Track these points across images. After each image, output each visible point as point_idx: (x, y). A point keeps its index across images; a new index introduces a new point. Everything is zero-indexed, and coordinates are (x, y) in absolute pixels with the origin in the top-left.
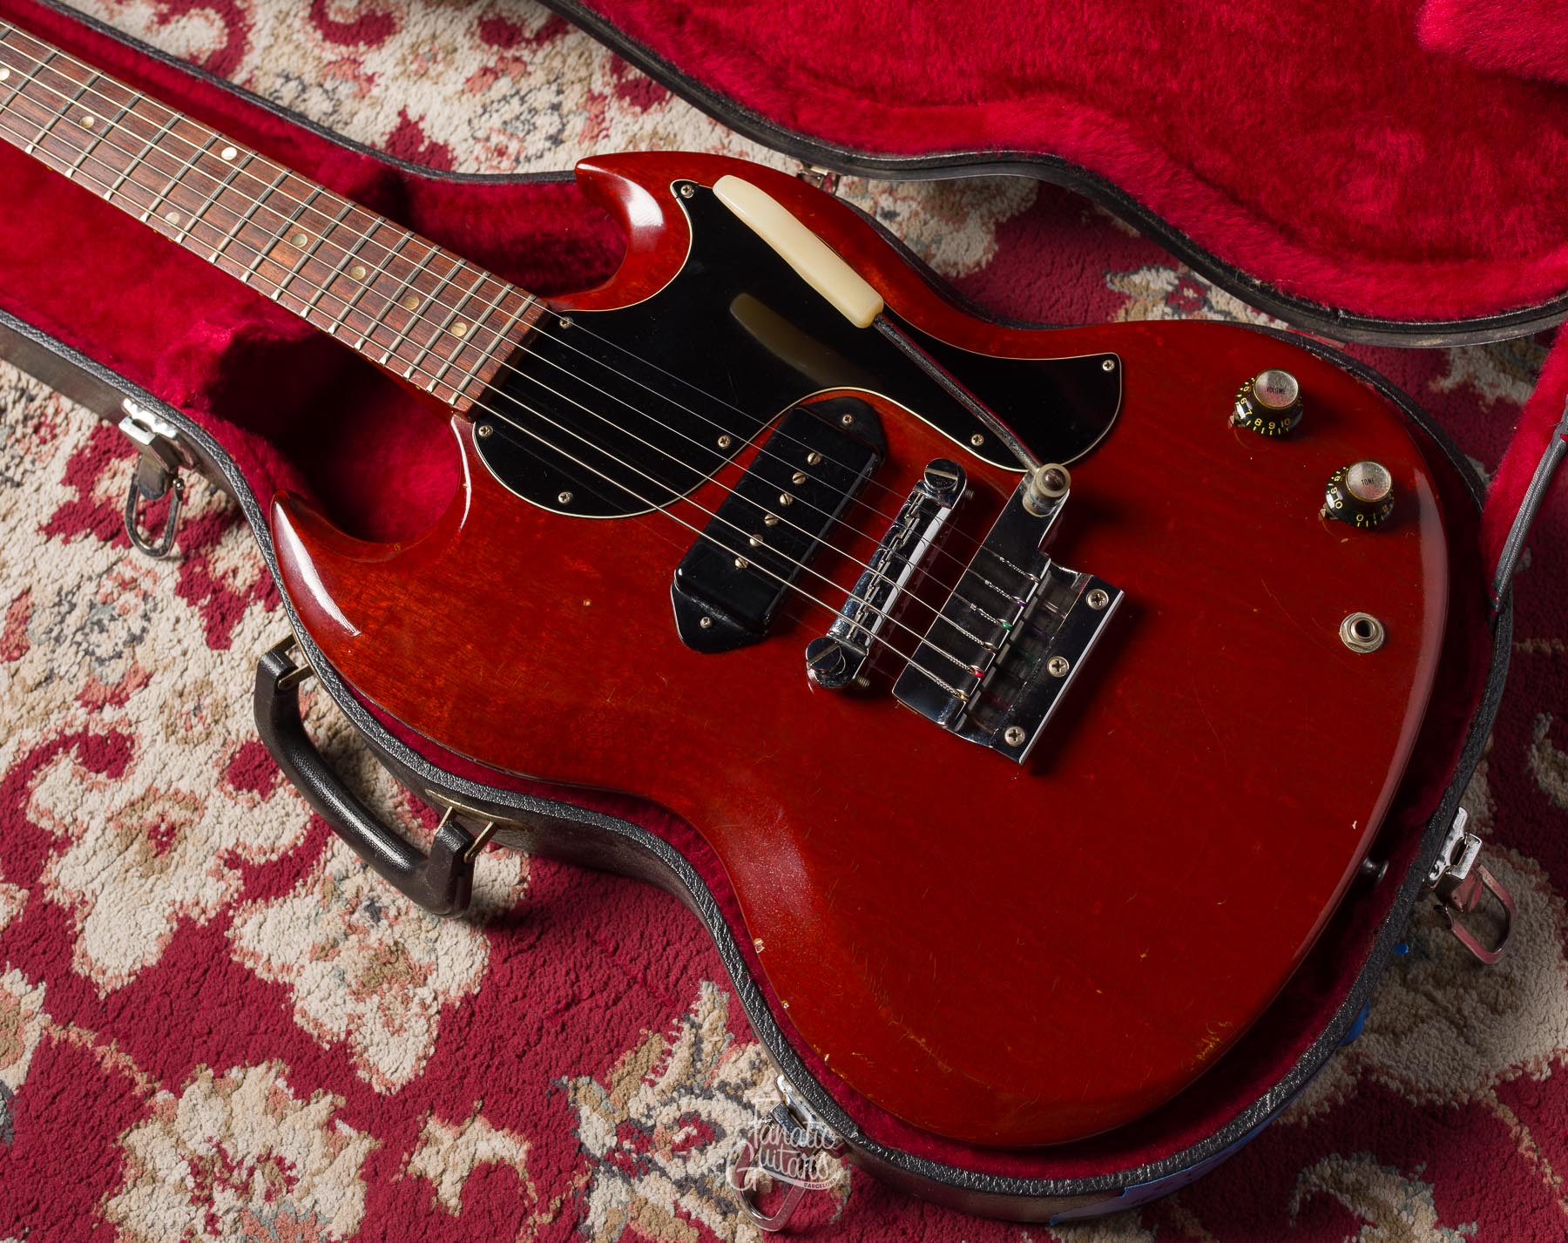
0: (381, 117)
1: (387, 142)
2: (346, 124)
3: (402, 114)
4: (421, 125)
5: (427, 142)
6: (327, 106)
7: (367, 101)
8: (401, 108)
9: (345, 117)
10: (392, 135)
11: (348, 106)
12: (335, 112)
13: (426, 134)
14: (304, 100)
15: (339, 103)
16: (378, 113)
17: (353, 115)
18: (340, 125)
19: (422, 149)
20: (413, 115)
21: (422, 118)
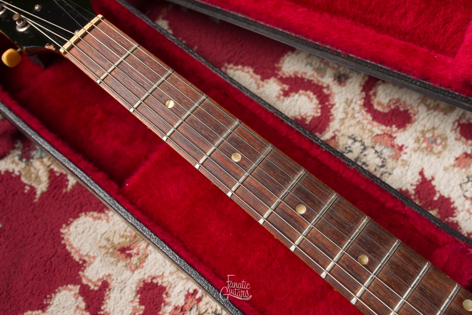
0: (409, 173)
1: (415, 190)
2: (390, 174)
3: (421, 173)
4: (434, 183)
5: (438, 195)
6: (378, 161)
7: (400, 162)
8: (420, 170)
9: (389, 170)
10: (418, 186)
11: (390, 163)
12: (382, 166)
13: (437, 189)
14: (365, 155)
15: (384, 161)
16: (407, 170)
17: (393, 169)
18: (387, 175)
19: (436, 198)
20: (428, 175)
21: (433, 179)
